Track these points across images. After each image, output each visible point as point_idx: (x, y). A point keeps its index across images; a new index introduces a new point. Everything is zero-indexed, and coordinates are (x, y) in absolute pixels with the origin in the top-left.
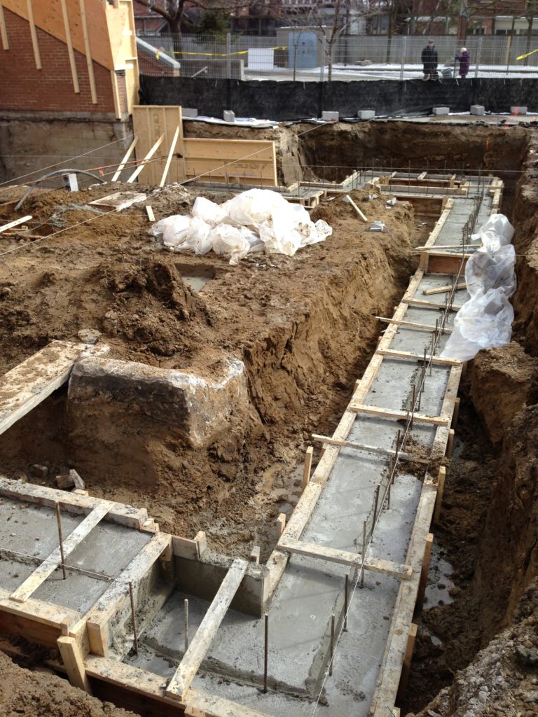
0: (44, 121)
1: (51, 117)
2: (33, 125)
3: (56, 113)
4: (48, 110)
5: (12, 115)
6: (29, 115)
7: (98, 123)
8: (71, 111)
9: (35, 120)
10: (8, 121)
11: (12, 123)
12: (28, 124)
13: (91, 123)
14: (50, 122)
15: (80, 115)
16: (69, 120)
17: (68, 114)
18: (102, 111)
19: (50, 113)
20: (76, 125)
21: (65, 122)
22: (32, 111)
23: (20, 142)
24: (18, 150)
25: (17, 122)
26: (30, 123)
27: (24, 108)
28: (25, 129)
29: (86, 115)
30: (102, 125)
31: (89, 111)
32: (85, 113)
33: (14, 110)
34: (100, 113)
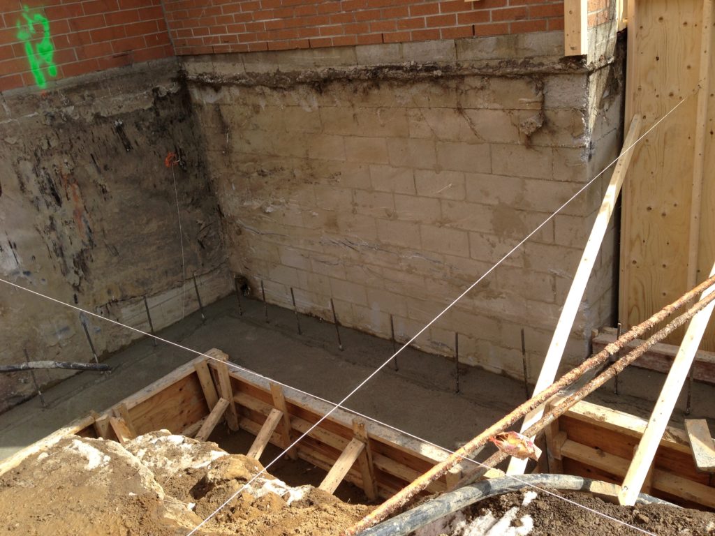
0: (302, 83)
1: (322, 71)
2: (276, 97)
3: (335, 55)
4: (310, 47)
6: (263, 67)
7: (477, 83)
8: (382, 40)
9: (278, 83)
11: (225, 94)
12: (263, 94)
13: (453, 84)
14: (320, 85)
15: (414, 53)
16: (377, 77)
17: (373, 55)
19: (318, 56)
20: (399, 92)
21: (361, 87)
22: (269, 52)
23: (247, 148)
24: (244, 168)
25: (235, 91)
26: (267, 90)
27: (248, 45)
28: (257, 109)
29: (437, 51)
30: (495, 84)
31: (448, 34)
32: (432, 45)
34: (491, 40)
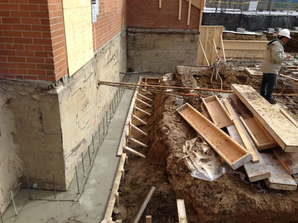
0: (156, 33)
1: (161, 32)
2: (150, 35)
3: (164, 30)
4: (160, 28)
5: (138, 30)
6: (148, 30)
7: (186, 34)
8: (173, 28)
9: (151, 33)
10: (135, 33)
11: (137, 34)
12: (147, 35)
13: (183, 34)
14: (160, 34)
15: (177, 30)
16: (171, 33)
17: (171, 30)
18: (190, 29)
19: (160, 29)
20: (174, 35)
21: (167, 34)
22: (150, 28)
23: (140, 43)
24: (138, 47)
25: (140, 34)
26: (148, 34)
27: (146, 27)
28: (144, 37)
29: (181, 30)
30: (189, 35)
31: (183, 28)
32: (181, 29)
33: (140, 28)
34: (189, 30)
